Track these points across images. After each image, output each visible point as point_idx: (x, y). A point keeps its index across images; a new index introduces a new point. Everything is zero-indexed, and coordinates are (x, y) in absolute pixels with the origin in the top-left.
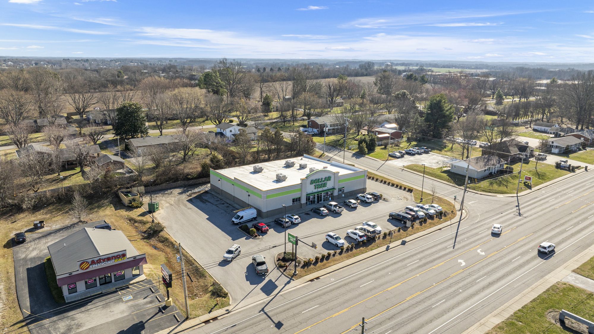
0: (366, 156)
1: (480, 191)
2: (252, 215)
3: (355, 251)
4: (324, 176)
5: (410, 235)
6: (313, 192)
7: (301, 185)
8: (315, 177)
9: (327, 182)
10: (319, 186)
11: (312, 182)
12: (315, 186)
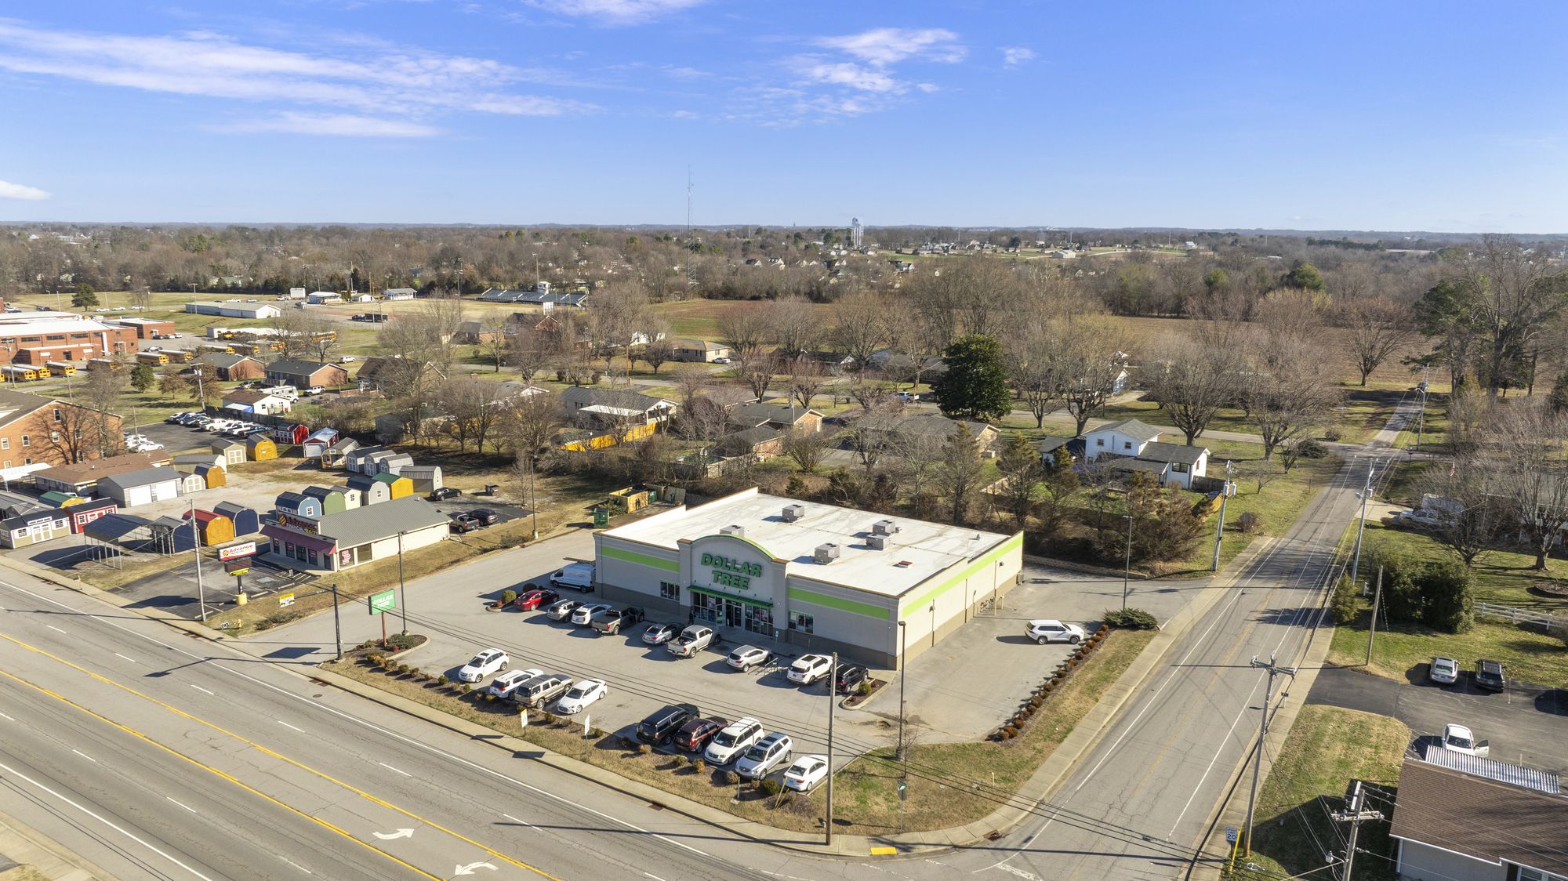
0: (1327, 632)
2: (582, 579)
3: (453, 701)
4: (742, 557)
5: (584, 760)
6: (711, 588)
7: (679, 556)
8: (716, 550)
9: (751, 577)
10: (729, 580)
11: (708, 559)
12: (713, 572)
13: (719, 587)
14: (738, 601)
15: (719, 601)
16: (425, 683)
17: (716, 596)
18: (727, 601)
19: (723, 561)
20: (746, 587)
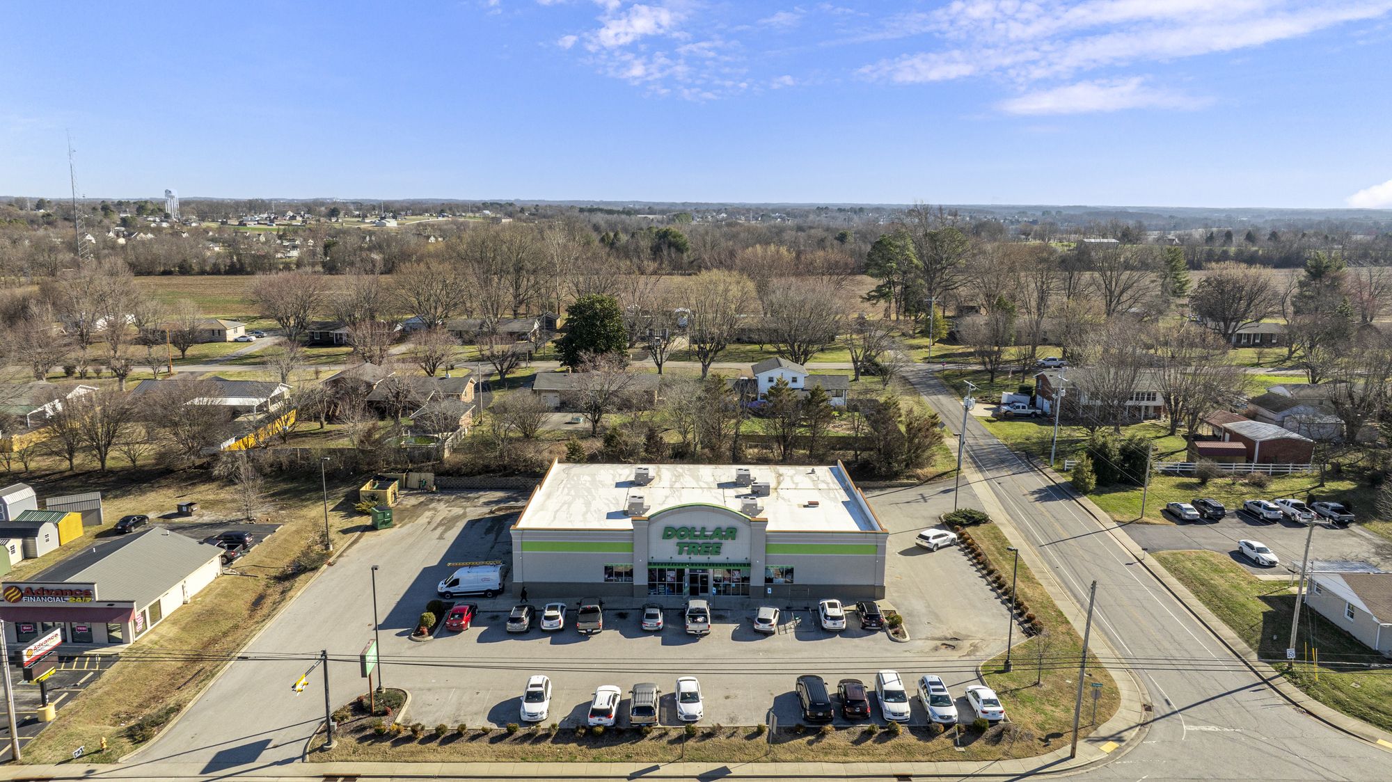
0: (1085, 500)
1: (1324, 703)
2: (486, 583)
3: (545, 746)
4: (711, 523)
5: (774, 761)
6: (673, 561)
7: (633, 535)
8: (677, 522)
9: (723, 541)
10: (693, 549)
11: (669, 533)
12: (678, 544)
13: (684, 558)
14: (704, 567)
15: (680, 573)
16: (486, 739)
17: (676, 567)
18: (691, 570)
19: (689, 531)
20: (718, 553)
